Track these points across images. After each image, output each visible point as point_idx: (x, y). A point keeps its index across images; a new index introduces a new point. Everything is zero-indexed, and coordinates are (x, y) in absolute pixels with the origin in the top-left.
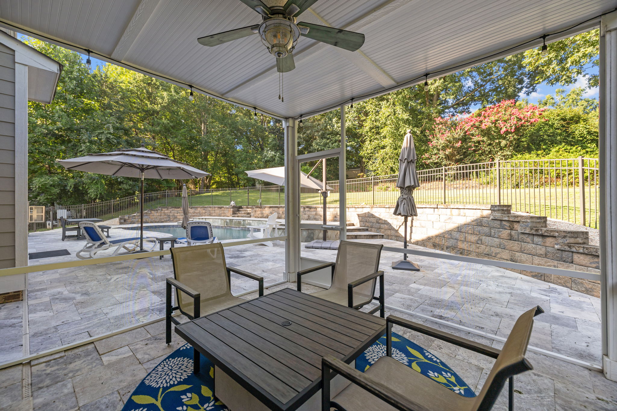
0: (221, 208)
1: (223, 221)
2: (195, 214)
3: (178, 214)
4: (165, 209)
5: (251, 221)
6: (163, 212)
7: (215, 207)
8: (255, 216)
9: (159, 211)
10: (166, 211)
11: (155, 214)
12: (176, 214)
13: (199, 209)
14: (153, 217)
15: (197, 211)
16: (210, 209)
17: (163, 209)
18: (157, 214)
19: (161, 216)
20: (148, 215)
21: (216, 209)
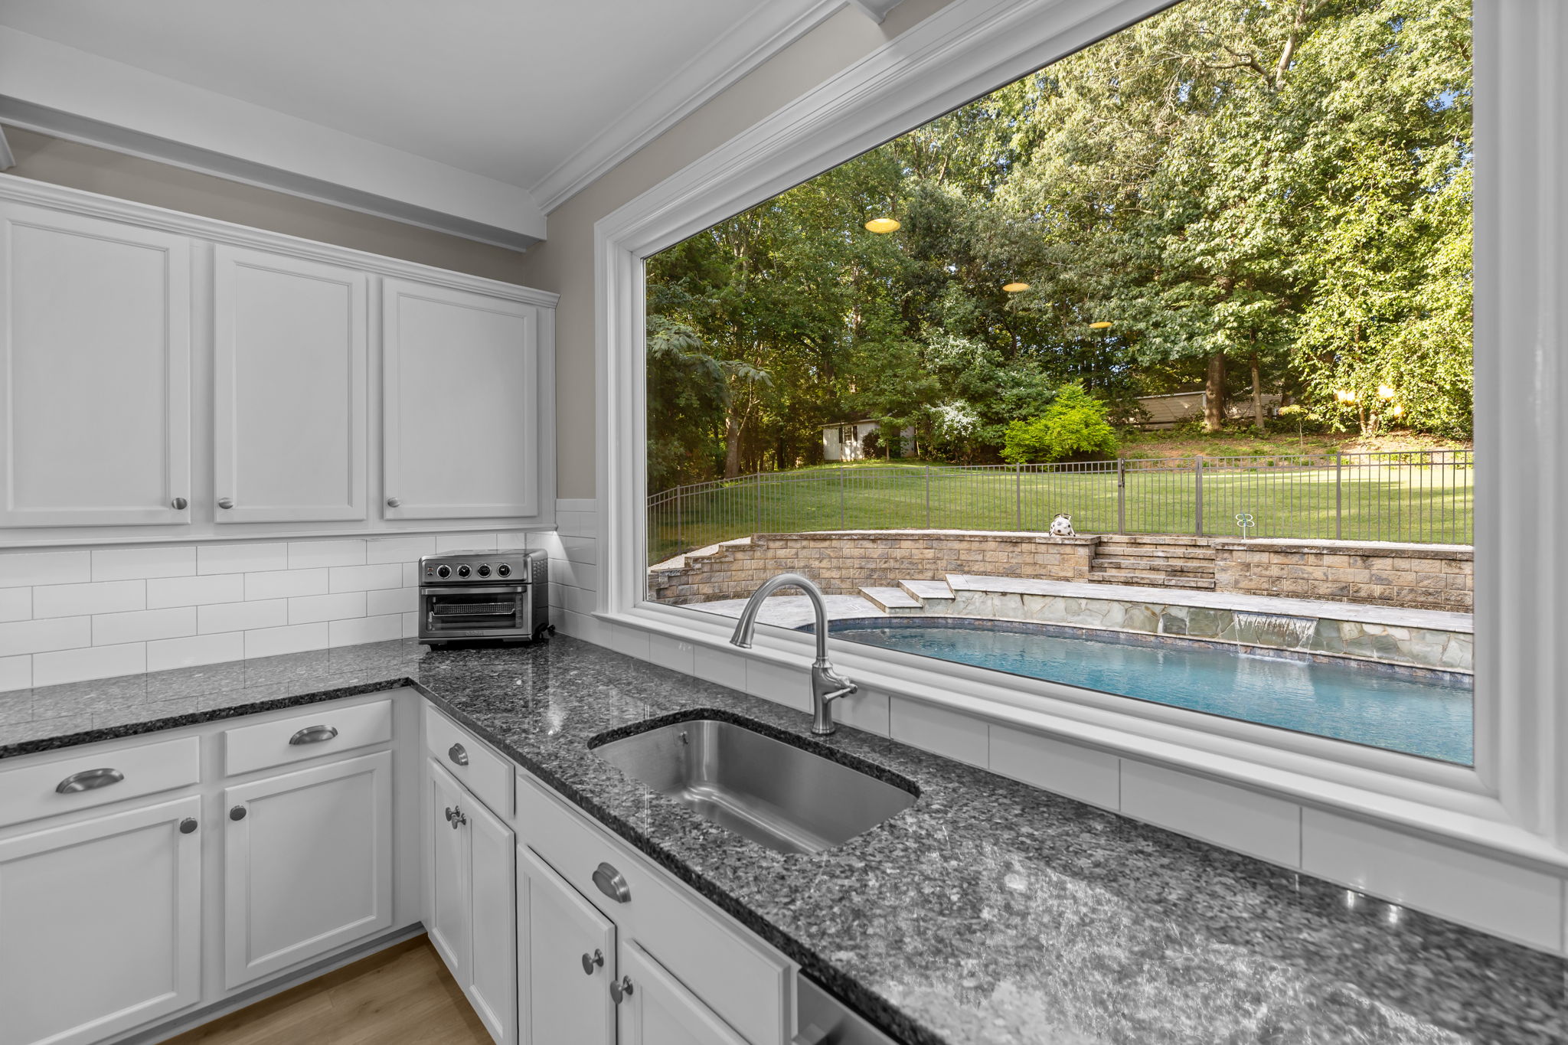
0: (1015, 542)
1: (1139, 614)
2: (892, 564)
3: (825, 564)
4: (778, 544)
5: (1398, 634)
6: (770, 554)
7: (985, 539)
8: (1244, 584)
9: (758, 554)
10: (781, 553)
11: (748, 564)
12: (816, 564)
13: (905, 544)
14: (743, 575)
15: (898, 553)
16: (956, 545)
17: (772, 545)
18: (754, 564)
19: (765, 569)
20: (724, 567)
21: (992, 545)
